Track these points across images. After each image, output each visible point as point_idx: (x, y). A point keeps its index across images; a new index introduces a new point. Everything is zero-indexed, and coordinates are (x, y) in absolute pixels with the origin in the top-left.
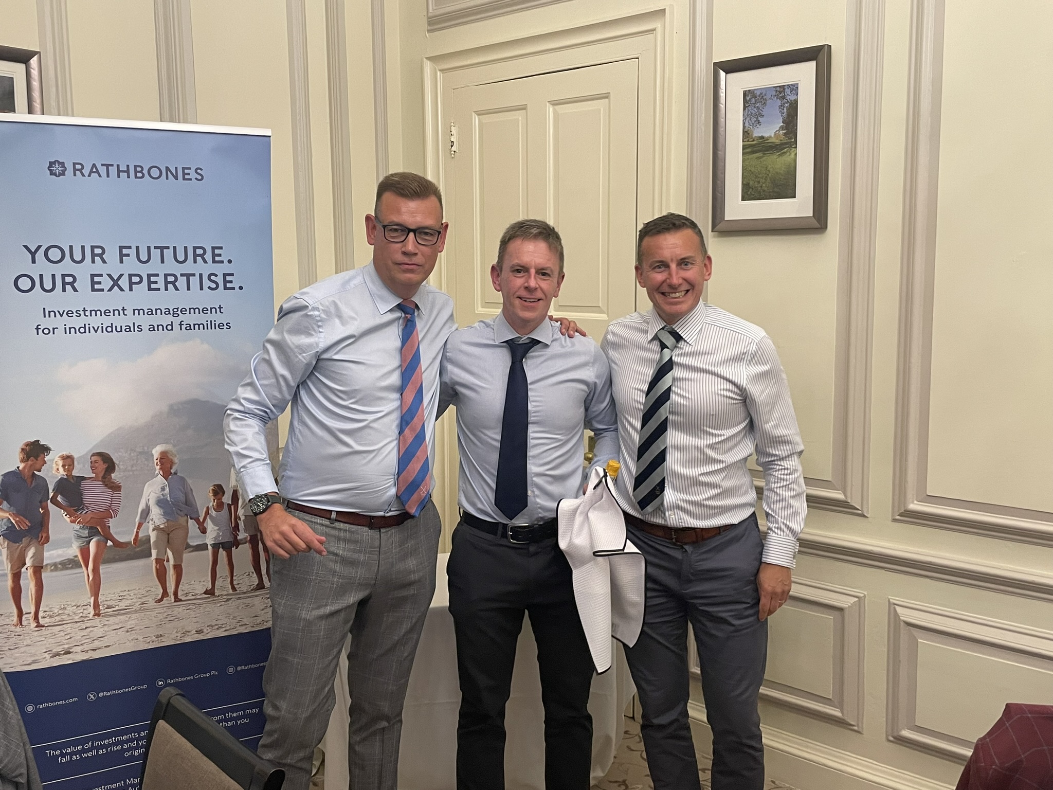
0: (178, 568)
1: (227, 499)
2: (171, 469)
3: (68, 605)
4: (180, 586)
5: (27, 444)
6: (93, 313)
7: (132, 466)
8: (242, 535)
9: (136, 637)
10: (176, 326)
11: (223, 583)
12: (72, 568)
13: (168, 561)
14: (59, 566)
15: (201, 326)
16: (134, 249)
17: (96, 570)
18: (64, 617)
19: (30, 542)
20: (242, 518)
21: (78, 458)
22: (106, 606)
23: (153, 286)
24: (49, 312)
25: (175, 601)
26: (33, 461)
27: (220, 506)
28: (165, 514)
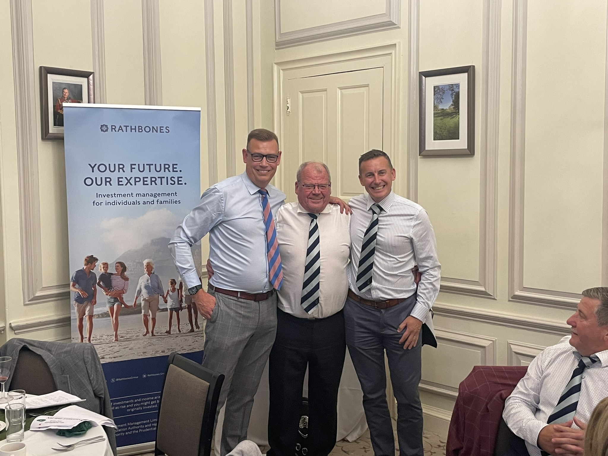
0: (154, 319)
1: (177, 286)
2: (152, 271)
3: (104, 335)
4: (155, 328)
5: (88, 257)
6: (118, 195)
7: (134, 269)
8: (184, 305)
9: (134, 352)
10: (155, 202)
11: (175, 328)
12: (106, 317)
13: (149, 316)
14: (101, 316)
15: (167, 202)
16: (137, 165)
17: (116, 319)
18: (101, 341)
19: (88, 303)
20: (184, 296)
21: (110, 264)
22: (120, 336)
23: (145, 183)
24: (99, 195)
25: (152, 336)
26: (90, 265)
27: (174, 290)
28: (148, 293)
